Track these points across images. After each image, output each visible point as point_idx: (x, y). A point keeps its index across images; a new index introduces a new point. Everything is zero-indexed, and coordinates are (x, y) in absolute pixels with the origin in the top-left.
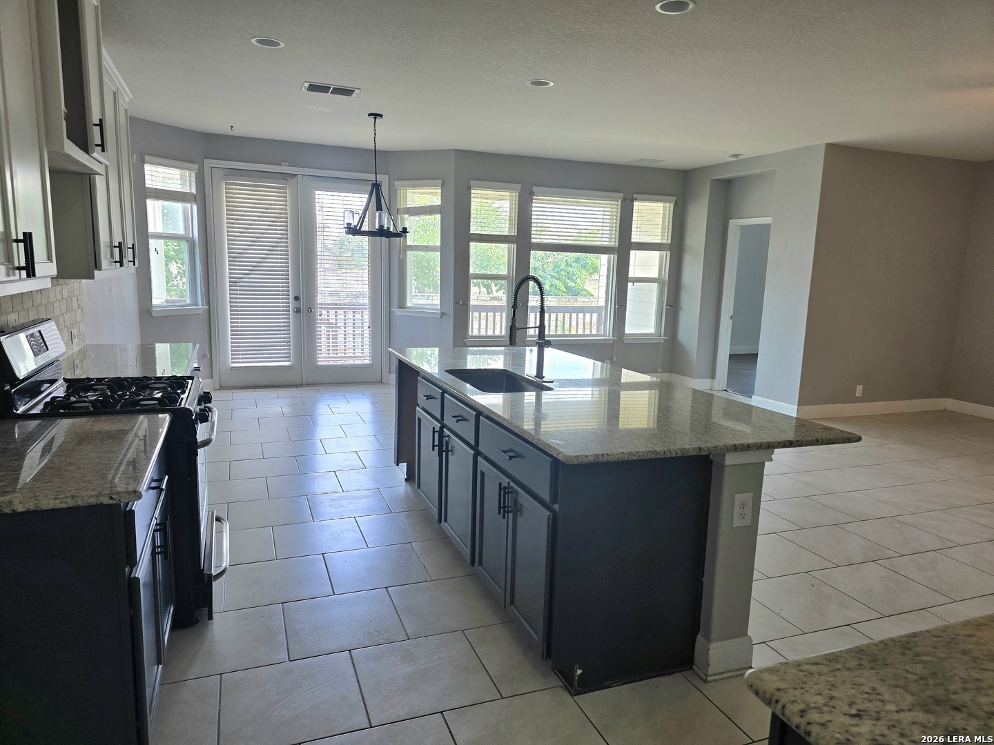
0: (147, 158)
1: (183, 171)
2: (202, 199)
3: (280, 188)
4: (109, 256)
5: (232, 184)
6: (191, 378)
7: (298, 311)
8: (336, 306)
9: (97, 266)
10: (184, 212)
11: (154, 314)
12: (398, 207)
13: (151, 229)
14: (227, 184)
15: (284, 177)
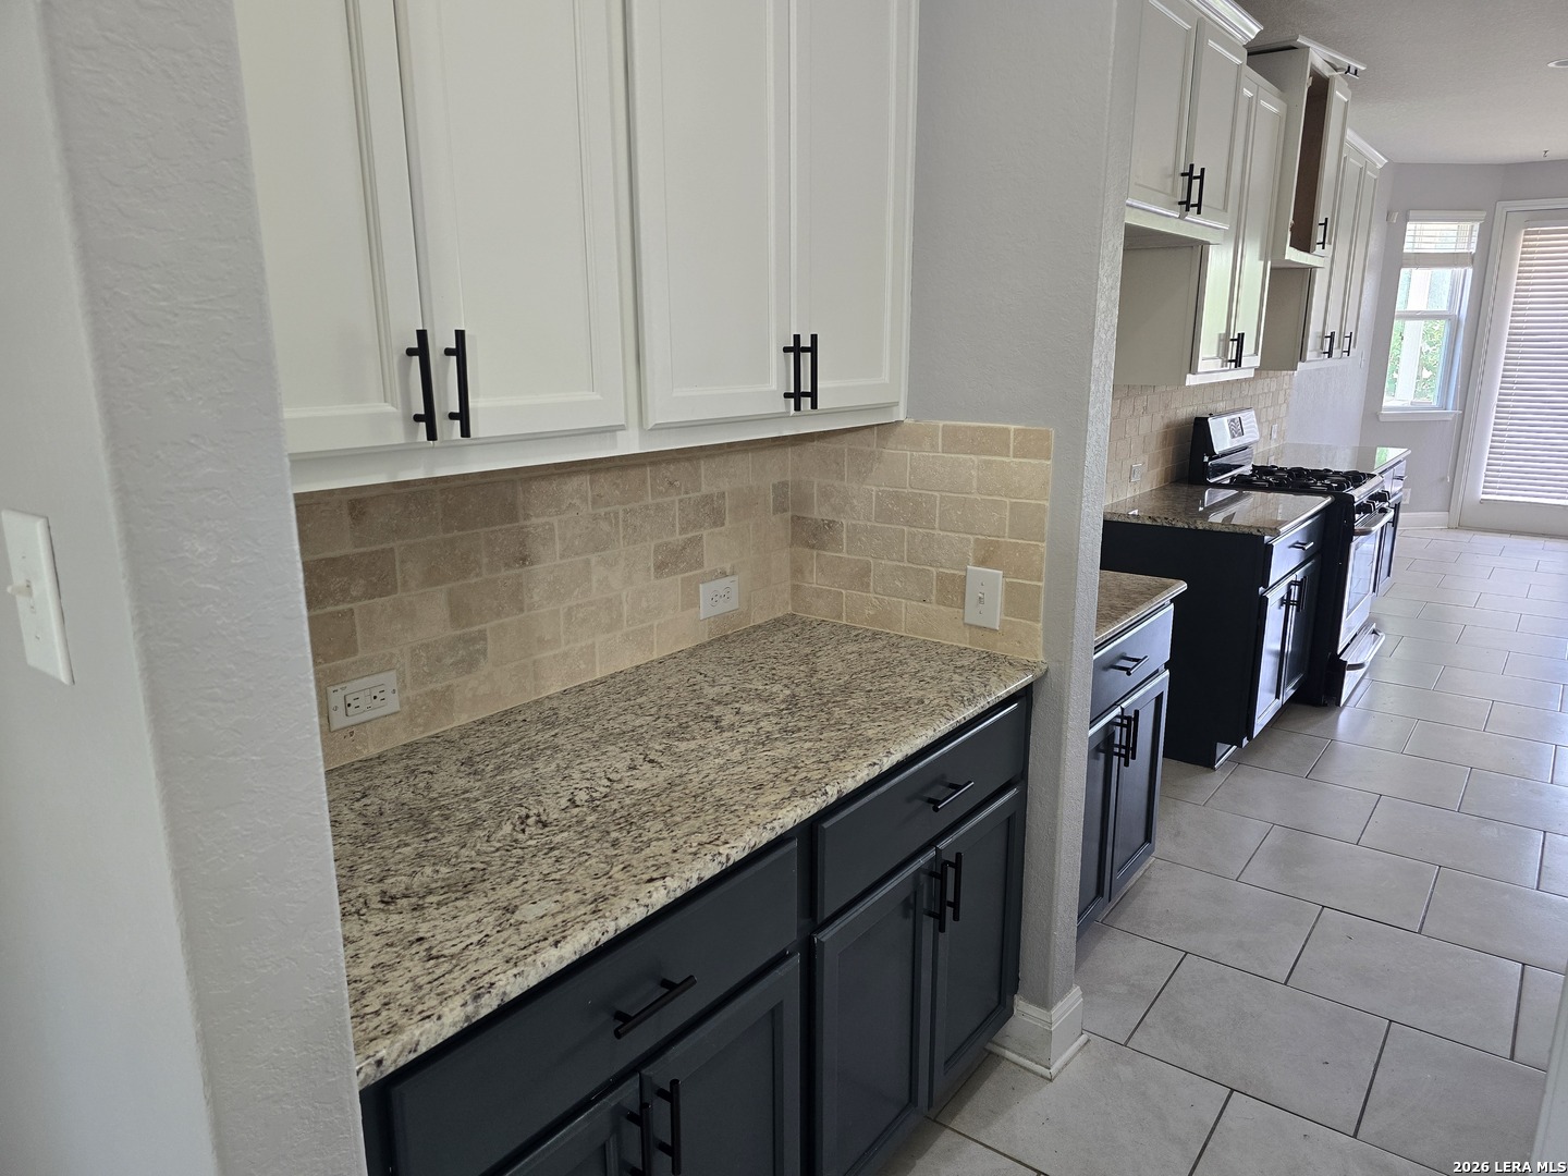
0: (1414, 214)
1: (1463, 224)
2: (1484, 261)
4: (1316, 348)
5: (1535, 233)
6: (1373, 476)
10: (1453, 284)
11: (1381, 419)
13: (1401, 307)
14: (1527, 234)
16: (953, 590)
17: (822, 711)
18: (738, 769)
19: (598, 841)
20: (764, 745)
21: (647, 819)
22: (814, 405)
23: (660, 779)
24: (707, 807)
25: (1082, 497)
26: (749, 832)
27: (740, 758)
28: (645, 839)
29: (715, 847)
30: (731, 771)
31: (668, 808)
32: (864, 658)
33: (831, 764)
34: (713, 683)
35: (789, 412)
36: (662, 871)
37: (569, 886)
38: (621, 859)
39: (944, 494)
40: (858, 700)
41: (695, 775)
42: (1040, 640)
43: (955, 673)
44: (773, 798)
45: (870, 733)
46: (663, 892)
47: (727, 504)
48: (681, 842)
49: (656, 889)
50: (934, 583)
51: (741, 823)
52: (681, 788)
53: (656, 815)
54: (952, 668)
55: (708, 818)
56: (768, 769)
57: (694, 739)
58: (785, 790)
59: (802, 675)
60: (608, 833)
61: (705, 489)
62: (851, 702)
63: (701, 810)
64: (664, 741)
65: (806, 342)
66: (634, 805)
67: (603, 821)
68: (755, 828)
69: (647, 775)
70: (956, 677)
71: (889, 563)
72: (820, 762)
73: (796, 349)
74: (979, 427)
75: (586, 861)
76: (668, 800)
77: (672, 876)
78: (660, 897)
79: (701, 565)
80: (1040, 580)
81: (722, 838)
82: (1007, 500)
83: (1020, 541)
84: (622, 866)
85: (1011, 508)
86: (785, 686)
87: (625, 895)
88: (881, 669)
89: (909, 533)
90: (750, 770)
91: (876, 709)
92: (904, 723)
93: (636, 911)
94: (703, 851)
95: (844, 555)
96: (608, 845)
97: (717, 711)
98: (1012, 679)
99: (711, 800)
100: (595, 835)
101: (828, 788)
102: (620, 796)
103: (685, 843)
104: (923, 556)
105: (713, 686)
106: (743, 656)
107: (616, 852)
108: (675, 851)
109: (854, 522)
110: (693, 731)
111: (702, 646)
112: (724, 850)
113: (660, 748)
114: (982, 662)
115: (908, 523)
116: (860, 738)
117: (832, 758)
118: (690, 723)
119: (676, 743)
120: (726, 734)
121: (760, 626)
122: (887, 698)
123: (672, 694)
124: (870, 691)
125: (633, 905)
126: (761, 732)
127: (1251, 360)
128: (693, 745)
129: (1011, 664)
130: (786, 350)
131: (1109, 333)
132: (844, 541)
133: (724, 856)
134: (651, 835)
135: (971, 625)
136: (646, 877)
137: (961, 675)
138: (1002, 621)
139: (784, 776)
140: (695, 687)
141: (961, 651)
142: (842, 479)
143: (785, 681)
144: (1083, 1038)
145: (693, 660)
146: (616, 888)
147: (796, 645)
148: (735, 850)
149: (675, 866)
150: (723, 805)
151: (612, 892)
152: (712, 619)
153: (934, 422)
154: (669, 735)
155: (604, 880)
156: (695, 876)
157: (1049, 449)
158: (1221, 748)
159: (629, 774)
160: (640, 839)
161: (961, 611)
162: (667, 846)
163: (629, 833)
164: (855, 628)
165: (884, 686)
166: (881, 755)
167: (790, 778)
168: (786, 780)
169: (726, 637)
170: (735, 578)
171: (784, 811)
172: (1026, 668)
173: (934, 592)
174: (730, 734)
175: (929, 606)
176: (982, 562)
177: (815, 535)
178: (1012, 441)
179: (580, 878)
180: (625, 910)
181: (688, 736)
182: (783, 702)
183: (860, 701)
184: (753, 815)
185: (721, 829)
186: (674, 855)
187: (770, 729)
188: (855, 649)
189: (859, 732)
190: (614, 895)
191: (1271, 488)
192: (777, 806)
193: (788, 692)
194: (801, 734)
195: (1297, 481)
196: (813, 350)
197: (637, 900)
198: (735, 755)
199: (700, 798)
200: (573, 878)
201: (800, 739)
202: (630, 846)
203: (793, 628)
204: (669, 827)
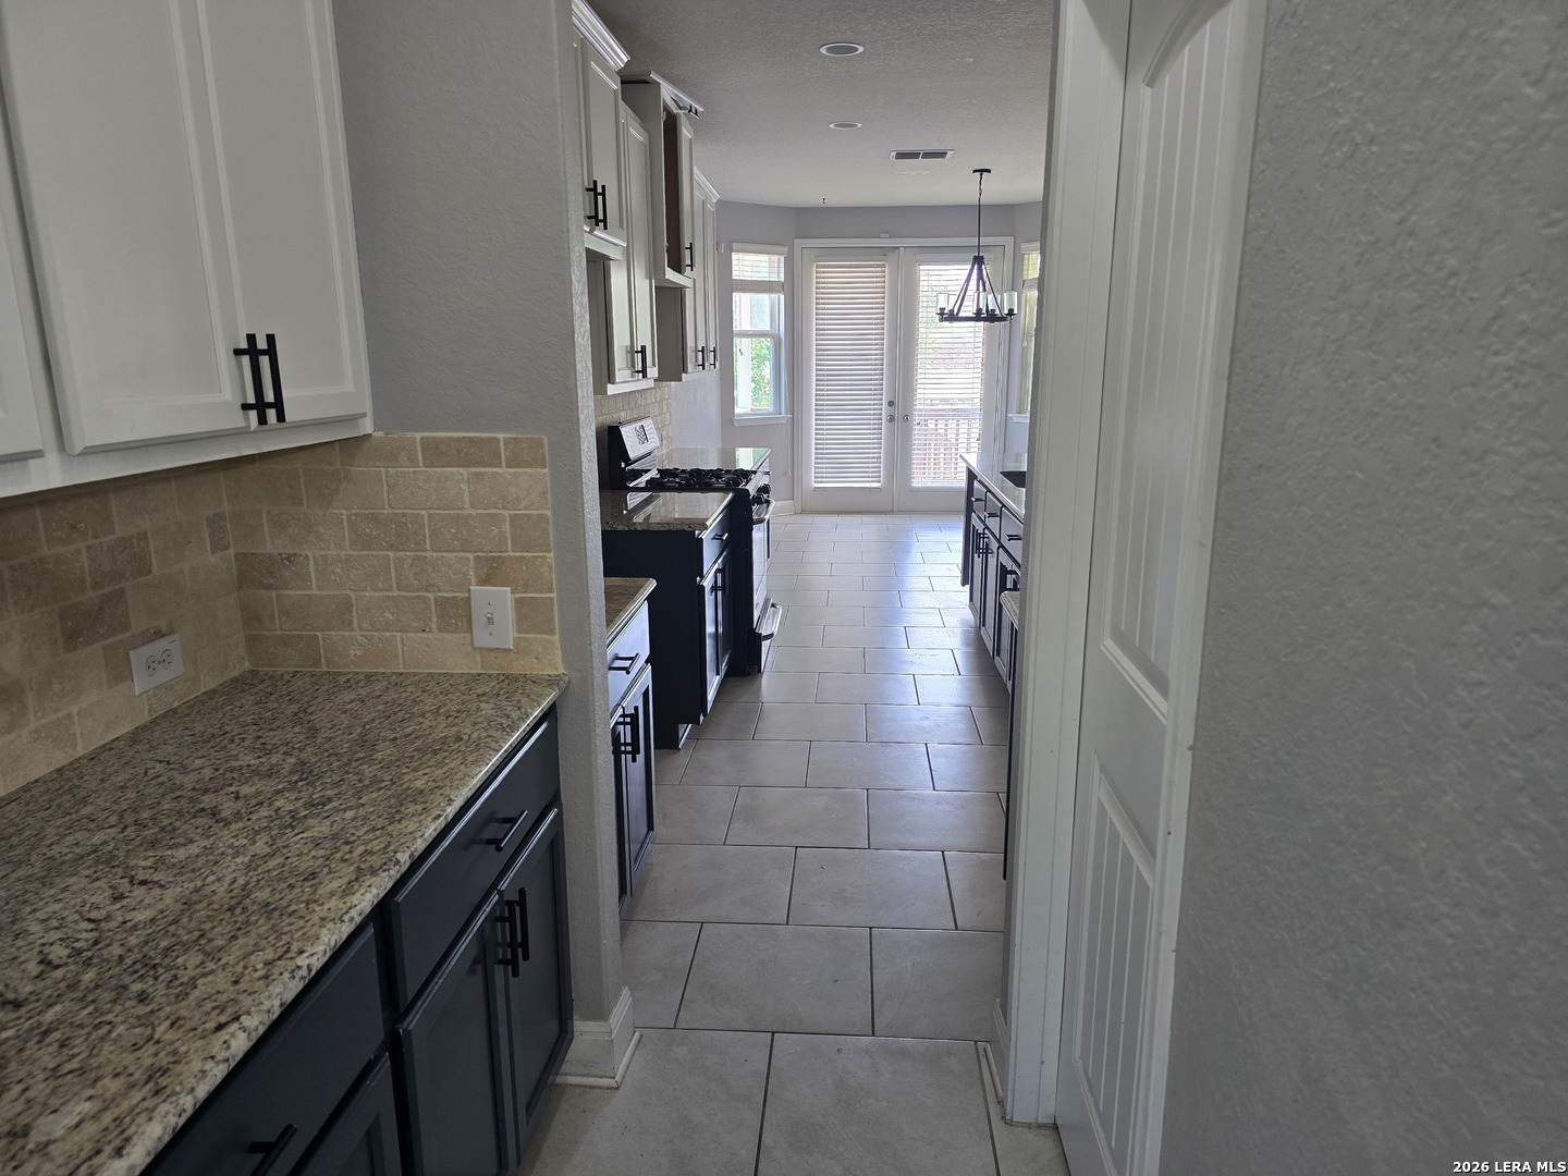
0: (735, 245)
1: (772, 257)
2: (791, 289)
3: (878, 266)
4: (694, 360)
5: (824, 267)
6: (755, 472)
7: (891, 419)
8: (939, 415)
9: (685, 370)
11: (736, 422)
12: (1025, 278)
13: (737, 327)
14: (818, 267)
15: (885, 252)
16: (458, 614)
17: (347, 772)
18: (272, 864)
19: (114, 1001)
20: (293, 828)
21: (174, 954)
22: (281, 417)
23: (168, 901)
24: (253, 918)
25: (583, 504)
26: (324, 931)
27: (268, 850)
28: (185, 979)
29: (289, 962)
30: (264, 867)
31: (197, 934)
32: (369, 704)
33: (390, 828)
34: (184, 770)
35: (249, 427)
36: (230, 1011)
37: (100, 1072)
38: (162, 1014)
39: (432, 512)
40: (385, 752)
41: (217, 884)
42: (559, 652)
43: (481, 702)
44: (335, 885)
45: (419, 784)
46: (242, 1036)
47: (151, 548)
48: (239, 969)
49: (233, 1035)
50: (433, 609)
51: (310, 924)
52: (204, 904)
53: (186, 947)
54: (474, 697)
55: (261, 930)
56: (313, 853)
57: (192, 841)
58: (348, 872)
59: (301, 737)
60: (125, 987)
61: (120, 530)
62: (378, 756)
63: (247, 923)
64: (150, 854)
65: (262, 344)
66: (147, 942)
67: (108, 974)
68: (331, 925)
69: (147, 901)
70: (483, 705)
71: (377, 594)
72: (374, 829)
73: (251, 350)
74: (464, 438)
75: (110, 1032)
76: (193, 924)
77: (248, 1013)
78: (240, 1044)
79: (126, 626)
80: (551, 592)
81: (295, 947)
82: (506, 513)
83: (525, 554)
84: (167, 1023)
85: (511, 521)
86: (285, 754)
87: (192, 1056)
88: (395, 713)
89: (396, 558)
90: (289, 861)
91: (412, 757)
92: (452, 765)
93: (216, 1071)
94: (276, 971)
95: (315, 592)
96: (133, 1003)
97: (207, 801)
98: (542, 696)
99: (255, 908)
100: (107, 996)
101: (399, 856)
102: (118, 937)
103: (245, 967)
104: (416, 582)
105: (187, 773)
106: (210, 730)
107: (149, 1009)
108: (236, 982)
109: (322, 553)
110: (185, 832)
111: (143, 728)
112: (302, 961)
113: (148, 863)
114: (503, 685)
115: (392, 547)
116: (409, 792)
117: (387, 822)
118: (178, 824)
119: (169, 852)
120: (234, 827)
121: (214, 691)
122: (418, 743)
123: (131, 795)
124: (395, 739)
125: (209, 1065)
126: (281, 813)
127: (653, 372)
128: (194, 849)
129: (533, 682)
130: (238, 352)
131: (586, 339)
132: (313, 575)
133: (305, 968)
134: (191, 972)
135: (481, 649)
136: (211, 1025)
137: (487, 703)
138: (515, 639)
139: (338, 855)
140: (161, 779)
141: (476, 678)
142: (300, 504)
143: (284, 749)
144: (637, 1035)
145: (140, 747)
146: (175, 1052)
147: (276, 705)
148: (315, 957)
149: (246, 1001)
150: (275, 909)
151: (171, 1059)
152: (151, 692)
153: (409, 435)
154: (153, 844)
155: (152, 1049)
156: (277, 1003)
157: (543, 456)
158: (682, 727)
159: (117, 906)
160: (178, 982)
161: (468, 635)
162: (221, 980)
163: (156, 979)
164: (341, 674)
165: (409, 730)
166: (442, 804)
167: (347, 856)
168: (343, 860)
169: (174, 711)
170: (176, 637)
171: (358, 895)
172: (551, 682)
173: (434, 619)
174: (240, 825)
175: (429, 635)
176: (486, 580)
177: (271, 574)
178: (503, 450)
179: (112, 1057)
180: (200, 1075)
181: (182, 840)
182: (292, 772)
183: (388, 752)
184: (320, 911)
185: (285, 938)
186: (238, 987)
187: (292, 807)
188: (353, 697)
189: (405, 786)
190: (175, 1062)
191: (681, 489)
192: (347, 891)
193: (292, 760)
194: (335, 804)
195: (698, 481)
196: (271, 351)
197: (213, 1057)
198: (261, 846)
199: (238, 911)
200: (101, 1060)
201: (337, 810)
202: (167, 995)
203: (260, 687)
204: (214, 955)
